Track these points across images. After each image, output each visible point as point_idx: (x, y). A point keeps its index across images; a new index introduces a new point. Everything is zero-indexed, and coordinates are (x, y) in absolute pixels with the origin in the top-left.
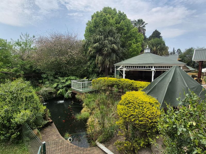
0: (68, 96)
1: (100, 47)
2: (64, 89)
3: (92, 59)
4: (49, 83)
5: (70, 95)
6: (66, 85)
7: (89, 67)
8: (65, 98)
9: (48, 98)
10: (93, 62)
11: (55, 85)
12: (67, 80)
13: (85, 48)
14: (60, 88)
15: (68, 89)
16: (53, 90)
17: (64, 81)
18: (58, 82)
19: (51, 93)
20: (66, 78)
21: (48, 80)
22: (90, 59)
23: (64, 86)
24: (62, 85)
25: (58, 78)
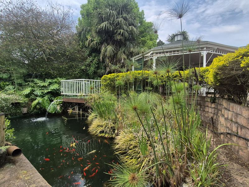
0: (55, 108)
1: (110, 28)
2: (46, 98)
3: (94, 54)
4: (14, 89)
5: (58, 108)
6: (50, 91)
7: (89, 65)
8: (49, 113)
9: (10, 115)
10: (94, 59)
11: (27, 91)
12: (50, 84)
13: (82, 37)
14: (37, 96)
15: (53, 98)
16: (22, 100)
17: (46, 84)
18: (33, 87)
19: (17, 105)
20: (50, 80)
21: (13, 84)
22: (90, 55)
23: (46, 92)
24: (42, 91)
25: (34, 81)
